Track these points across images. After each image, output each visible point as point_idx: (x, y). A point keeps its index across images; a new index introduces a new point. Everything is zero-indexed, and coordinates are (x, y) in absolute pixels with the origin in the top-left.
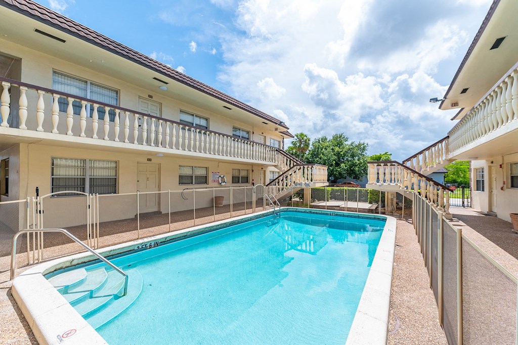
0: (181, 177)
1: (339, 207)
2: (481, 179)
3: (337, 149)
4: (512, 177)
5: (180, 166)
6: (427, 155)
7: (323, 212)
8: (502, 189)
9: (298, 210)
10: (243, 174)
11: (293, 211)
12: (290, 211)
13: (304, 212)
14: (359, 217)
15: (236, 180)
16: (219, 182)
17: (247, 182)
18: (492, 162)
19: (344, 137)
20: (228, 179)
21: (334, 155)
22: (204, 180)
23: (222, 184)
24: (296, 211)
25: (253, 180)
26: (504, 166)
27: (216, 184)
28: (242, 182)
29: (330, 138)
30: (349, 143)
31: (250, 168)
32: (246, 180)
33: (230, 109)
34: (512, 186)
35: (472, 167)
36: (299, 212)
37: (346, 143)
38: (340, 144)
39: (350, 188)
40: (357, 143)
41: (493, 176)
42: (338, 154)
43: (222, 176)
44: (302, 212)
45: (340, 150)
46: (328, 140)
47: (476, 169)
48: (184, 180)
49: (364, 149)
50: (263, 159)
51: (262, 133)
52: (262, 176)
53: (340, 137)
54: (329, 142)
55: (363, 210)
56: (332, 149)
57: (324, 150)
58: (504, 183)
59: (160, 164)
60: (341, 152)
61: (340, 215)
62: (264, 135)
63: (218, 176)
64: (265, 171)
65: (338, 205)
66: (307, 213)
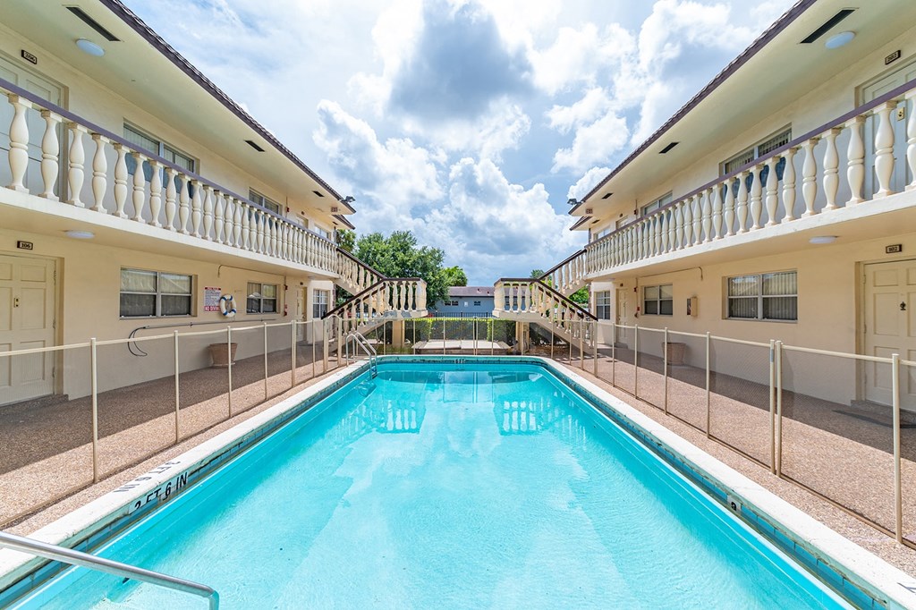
0: (124, 298)
1: (460, 348)
2: (603, 305)
3: (400, 256)
4: (646, 302)
5: (123, 269)
6: (563, 272)
7: (445, 359)
8: (636, 316)
9: (400, 359)
10: (267, 294)
11: (391, 362)
12: (385, 363)
13: (412, 362)
14: (499, 362)
15: (254, 306)
16: (220, 310)
17: (274, 310)
18: (622, 285)
19: (410, 238)
20: (239, 303)
21: (397, 265)
22: (185, 306)
23: (228, 315)
24: (396, 362)
25: (286, 307)
26: (639, 289)
27: (213, 316)
28: (265, 311)
29: (387, 236)
30: (418, 247)
31: (279, 281)
32: (273, 305)
33: (260, 150)
34: (646, 313)
35: (592, 290)
36: (402, 362)
37: (413, 247)
38: (405, 249)
39: (451, 319)
40: (430, 248)
41: (620, 301)
42: (403, 264)
43: (228, 297)
44: (407, 362)
45: (406, 258)
46: (384, 240)
47: (598, 294)
48: (136, 306)
49: (439, 260)
50: (302, 261)
51: (303, 213)
52: (301, 298)
53: (405, 237)
54: (385, 243)
55: (487, 352)
56: (393, 255)
57: (379, 256)
58: (638, 309)
59: (62, 259)
60: (407, 261)
61: (472, 362)
62: (305, 216)
63: (218, 298)
64: (306, 288)
65: (458, 346)
66: (418, 362)
